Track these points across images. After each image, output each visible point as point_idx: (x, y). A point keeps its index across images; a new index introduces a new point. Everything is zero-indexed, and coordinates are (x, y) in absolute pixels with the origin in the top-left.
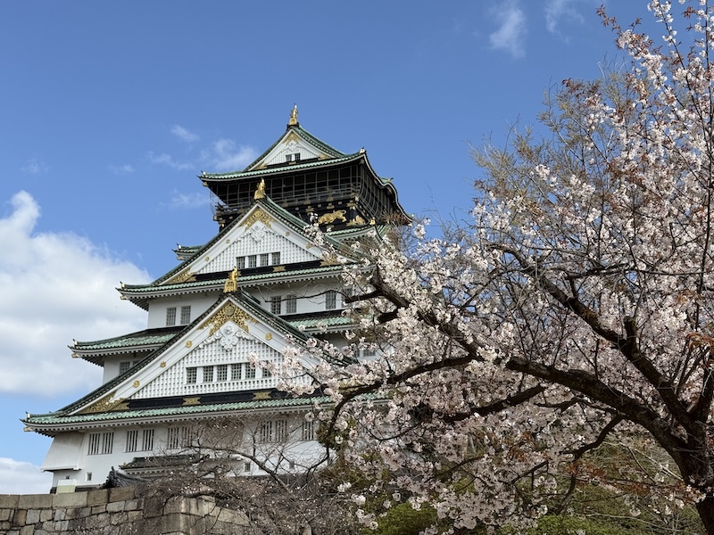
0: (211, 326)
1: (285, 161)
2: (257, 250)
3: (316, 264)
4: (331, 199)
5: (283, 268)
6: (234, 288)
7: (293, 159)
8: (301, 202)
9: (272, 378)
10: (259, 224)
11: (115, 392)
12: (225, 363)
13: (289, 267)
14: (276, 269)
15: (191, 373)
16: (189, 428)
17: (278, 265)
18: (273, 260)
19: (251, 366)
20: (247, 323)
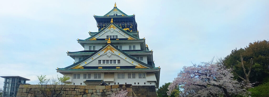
0: (104, 51)
1: (113, 15)
2: (112, 35)
4: (126, 25)
6: (110, 42)
7: (116, 15)
8: (119, 25)
9: (120, 64)
10: (112, 28)
11: (80, 64)
12: (108, 59)
13: (120, 39)
15: (100, 61)
16: (100, 74)
17: (117, 39)
18: (116, 37)
19: (115, 61)
20: (114, 51)
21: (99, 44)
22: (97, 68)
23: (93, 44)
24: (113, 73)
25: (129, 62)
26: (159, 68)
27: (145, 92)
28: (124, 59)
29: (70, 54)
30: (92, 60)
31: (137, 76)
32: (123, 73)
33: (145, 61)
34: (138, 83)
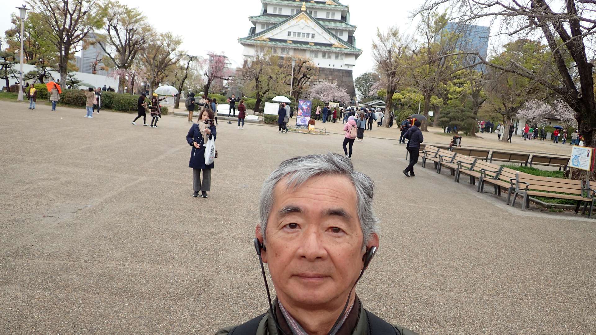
0: (297, 20)
3: (324, 3)
5: (313, 2)
9: (315, 39)
11: (265, 35)
12: (300, 32)
13: (316, 2)
15: (289, 33)
16: (288, 49)
19: (308, 34)
20: (308, 21)
22: (285, 41)
23: (278, 5)
24: (304, 50)
25: (326, 38)
26: (361, 51)
27: (341, 76)
28: (320, 33)
29: (251, 20)
30: (280, 31)
31: (333, 57)
32: (317, 52)
33: (345, 37)
34: (334, 66)
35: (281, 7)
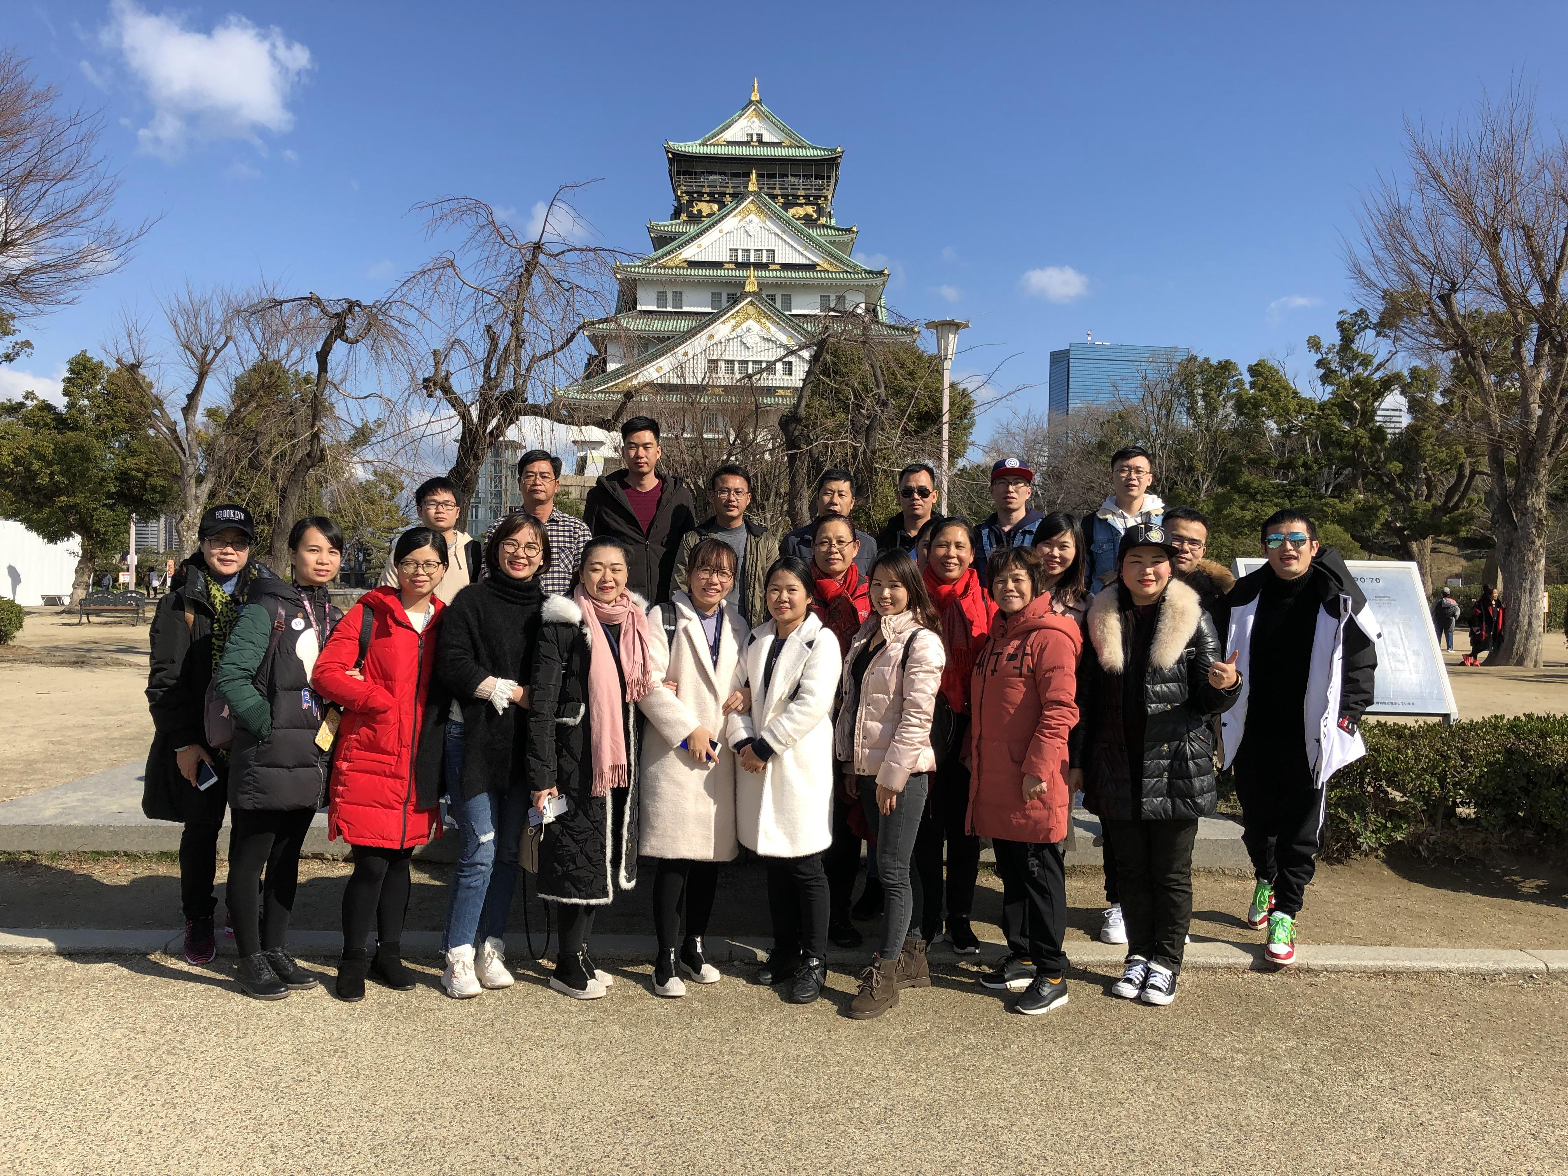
0: (733, 322)
1: (745, 139)
2: (752, 246)
3: (812, 267)
4: (801, 192)
5: (778, 267)
6: (756, 289)
7: (755, 139)
8: (771, 191)
9: (793, 377)
10: (752, 217)
11: (637, 375)
12: (746, 358)
13: (785, 267)
14: (772, 267)
15: (713, 364)
16: (712, 415)
17: (774, 263)
18: (768, 257)
19: (771, 364)
20: (768, 324)
21: (698, 284)
22: (702, 389)
23: (671, 281)
30: (683, 359)
35: (678, 290)
